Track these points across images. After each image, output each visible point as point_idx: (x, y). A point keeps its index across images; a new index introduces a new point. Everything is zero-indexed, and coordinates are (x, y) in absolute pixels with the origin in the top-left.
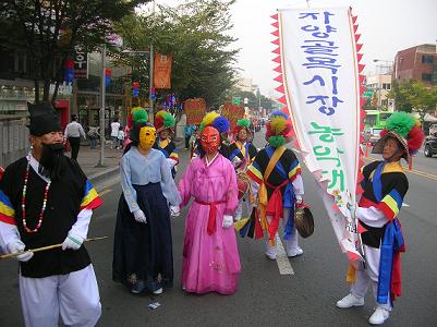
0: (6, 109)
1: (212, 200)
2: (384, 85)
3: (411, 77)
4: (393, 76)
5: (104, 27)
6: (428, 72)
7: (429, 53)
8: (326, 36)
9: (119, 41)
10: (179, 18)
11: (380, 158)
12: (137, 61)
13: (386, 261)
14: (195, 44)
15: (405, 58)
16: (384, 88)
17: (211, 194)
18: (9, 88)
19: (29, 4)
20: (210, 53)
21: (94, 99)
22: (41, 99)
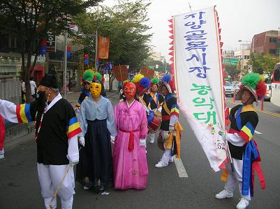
0: (3, 71)
1: (131, 129)
2: (245, 56)
3: (262, 51)
4: (251, 50)
5: (66, 20)
6: (274, 48)
7: (274, 36)
8: (200, 27)
9: (76, 28)
10: (114, 14)
11: (240, 103)
12: (87, 41)
13: (247, 168)
14: (124, 30)
15: (259, 39)
16: (245, 58)
17: (131, 126)
18: (5, 58)
19: (19, 5)
20: (134, 36)
21: (60, 65)
22: (26, 65)
